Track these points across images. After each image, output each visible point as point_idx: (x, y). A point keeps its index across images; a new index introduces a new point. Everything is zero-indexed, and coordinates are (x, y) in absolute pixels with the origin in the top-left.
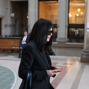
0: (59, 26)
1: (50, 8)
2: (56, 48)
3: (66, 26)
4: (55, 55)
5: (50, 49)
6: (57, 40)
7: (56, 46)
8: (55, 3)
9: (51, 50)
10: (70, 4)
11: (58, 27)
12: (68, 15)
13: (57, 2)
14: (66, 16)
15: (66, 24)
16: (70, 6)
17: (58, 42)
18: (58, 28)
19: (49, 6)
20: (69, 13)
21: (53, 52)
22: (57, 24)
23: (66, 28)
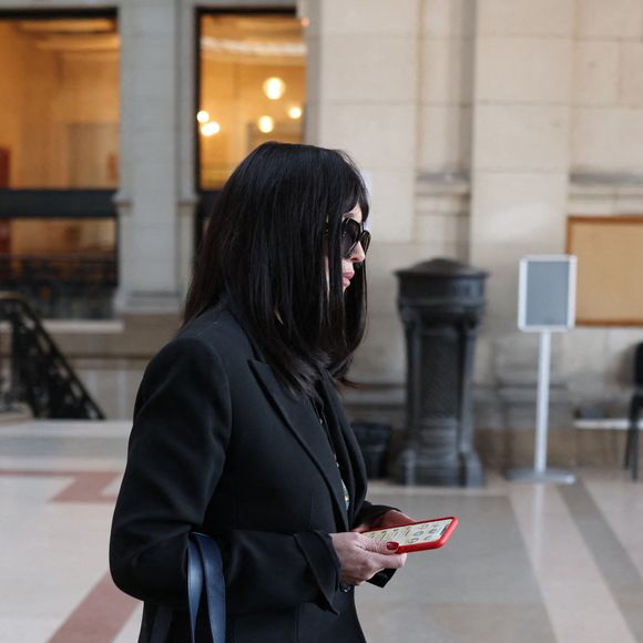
0: (128, 204)
1: (62, 71)
3: (181, 205)
4: (101, 417)
5: (63, 373)
6: (120, 302)
8: (98, 33)
9: (73, 378)
10: (208, 43)
11: (122, 210)
12: (196, 125)
13: (114, 31)
14: (178, 129)
15: (178, 191)
16: (207, 57)
17: (128, 319)
18: (125, 220)
19: (58, 58)
20: (197, 107)
21: (86, 398)
22: (111, 192)
23: (179, 215)
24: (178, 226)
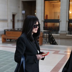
0: (61, 21)
1: (54, 6)
2: (59, 39)
3: (67, 21)
4: (57, 45)
5: (54, 40)
6: (59, 32)
7: (59, 37)
8: (58, 2)
9: (55, 40)
10: (70, 3)
11: (60, 22)
12: (69, 12)
13: (60, 2)
14: (67, 13)
15: (66, 20)
16: (70, 4)
17: (60, 34)
18: (60, 23)
19: (53, 5)
20: (69, 10)
21: (56, 42)
22: (59, 20)
23: (66, 22)
24: (66, 24)
